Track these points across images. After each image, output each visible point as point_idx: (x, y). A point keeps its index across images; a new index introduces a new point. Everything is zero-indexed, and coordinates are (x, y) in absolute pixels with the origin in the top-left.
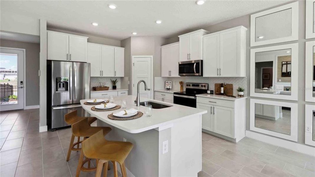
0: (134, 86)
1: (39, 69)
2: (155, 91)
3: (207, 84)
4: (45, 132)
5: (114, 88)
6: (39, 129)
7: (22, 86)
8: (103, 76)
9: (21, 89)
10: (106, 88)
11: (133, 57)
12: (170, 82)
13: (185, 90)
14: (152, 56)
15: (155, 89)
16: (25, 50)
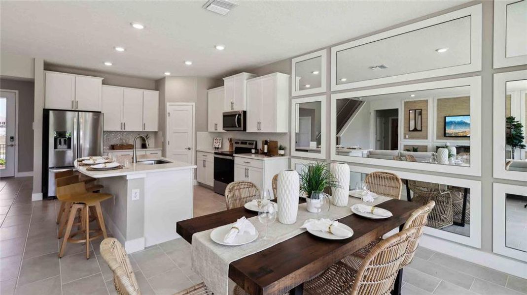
0: (169, 144)
1: (33, 120)
2: (197, 151)
3: (254, 141)
4: (40, 201)
5: (144, 146)
6: (31, 197)
7: (13, 143)
8: (126, 130)
9: (10, 148)
10: (130, 147)
11: (168, 104)
12: (219, 138)
13: (234, 150)
14: (194, 104)
15: (198, 149)
16: (17, 92)
